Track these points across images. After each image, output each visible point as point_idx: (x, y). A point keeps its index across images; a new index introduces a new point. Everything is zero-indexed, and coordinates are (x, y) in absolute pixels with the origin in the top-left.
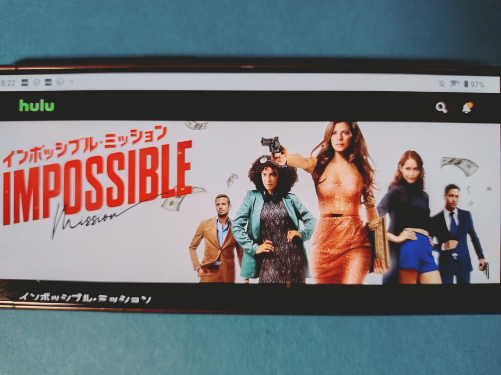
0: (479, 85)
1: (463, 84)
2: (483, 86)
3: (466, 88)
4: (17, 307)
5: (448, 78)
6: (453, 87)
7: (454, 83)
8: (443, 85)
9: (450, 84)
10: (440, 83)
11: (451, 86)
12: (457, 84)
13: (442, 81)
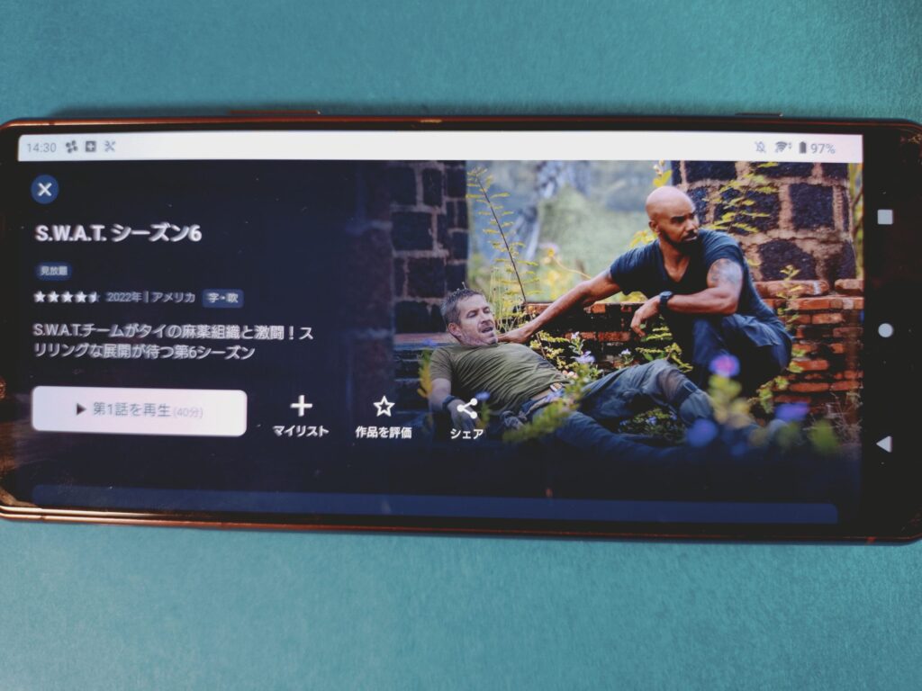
0: (826, 150)
1: (797, 147)
2: (833, 151)
3: (803, 155)
4: (48, 517)
5: (771, 138)
6: (779, 152)
7: (782, 145)
8: (762, 150)
9: (775, 147)
10: (758, 146)
11: (777, 151)
12: (787, 147)
13: (761, 143)
